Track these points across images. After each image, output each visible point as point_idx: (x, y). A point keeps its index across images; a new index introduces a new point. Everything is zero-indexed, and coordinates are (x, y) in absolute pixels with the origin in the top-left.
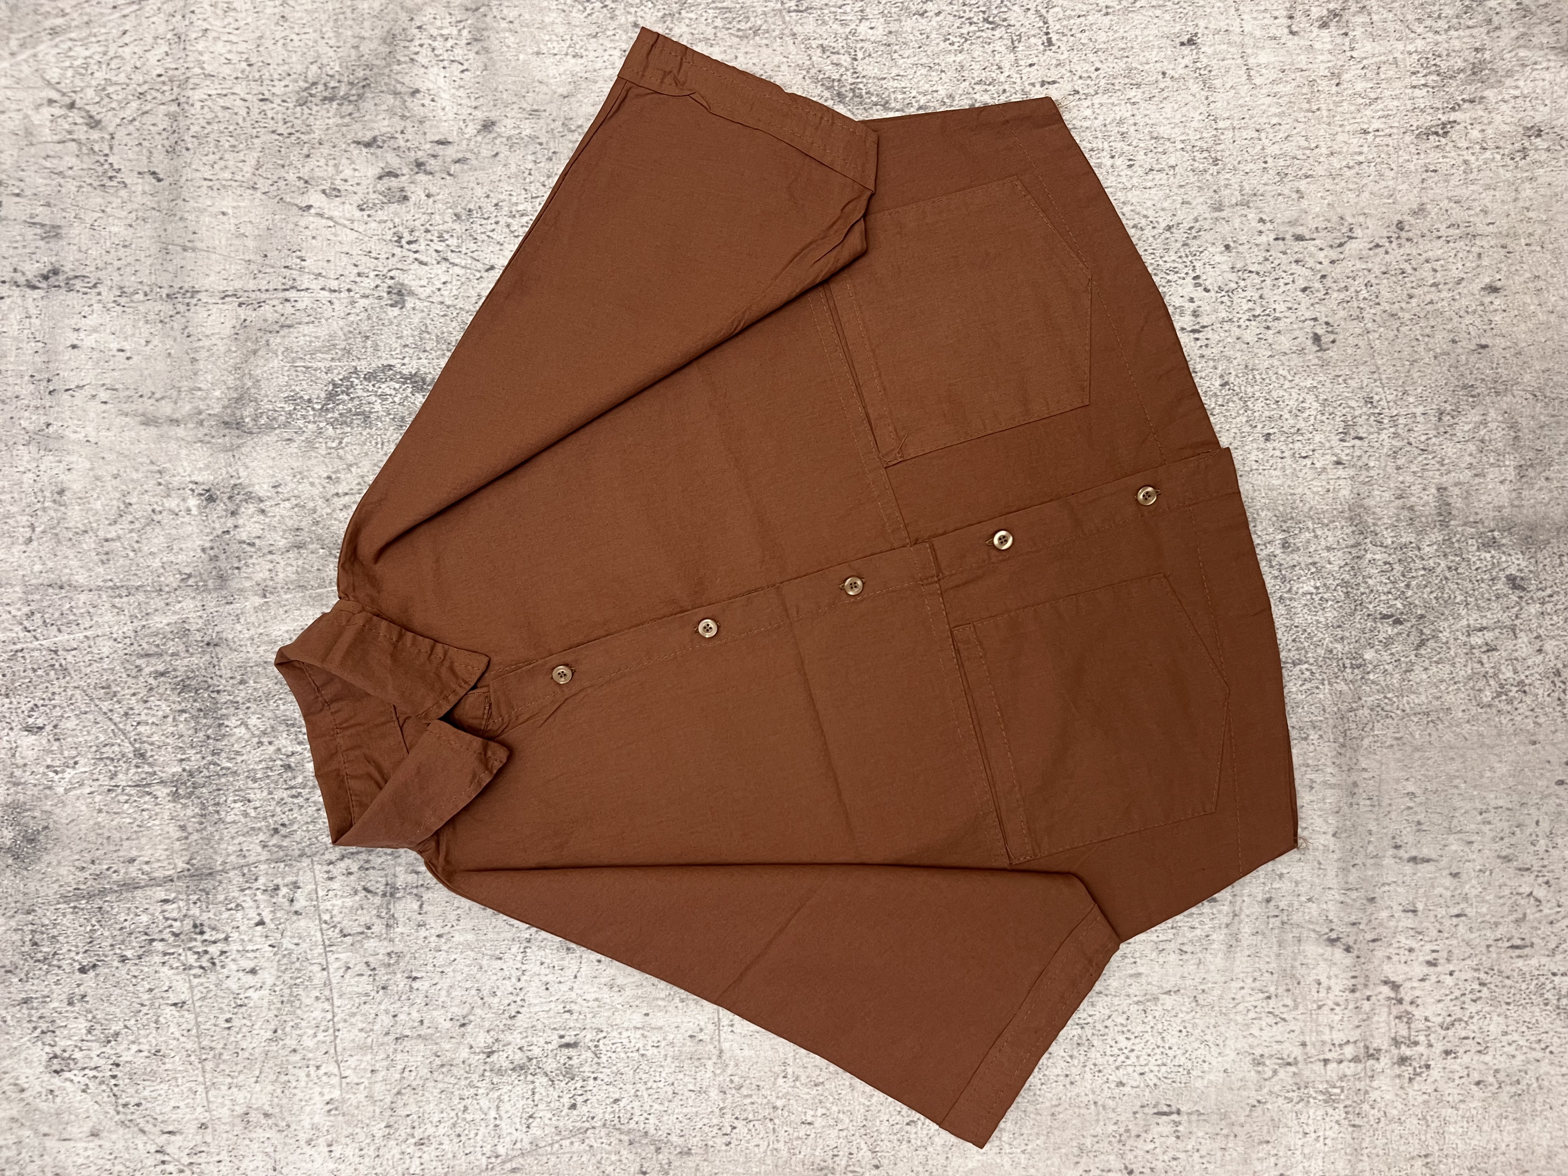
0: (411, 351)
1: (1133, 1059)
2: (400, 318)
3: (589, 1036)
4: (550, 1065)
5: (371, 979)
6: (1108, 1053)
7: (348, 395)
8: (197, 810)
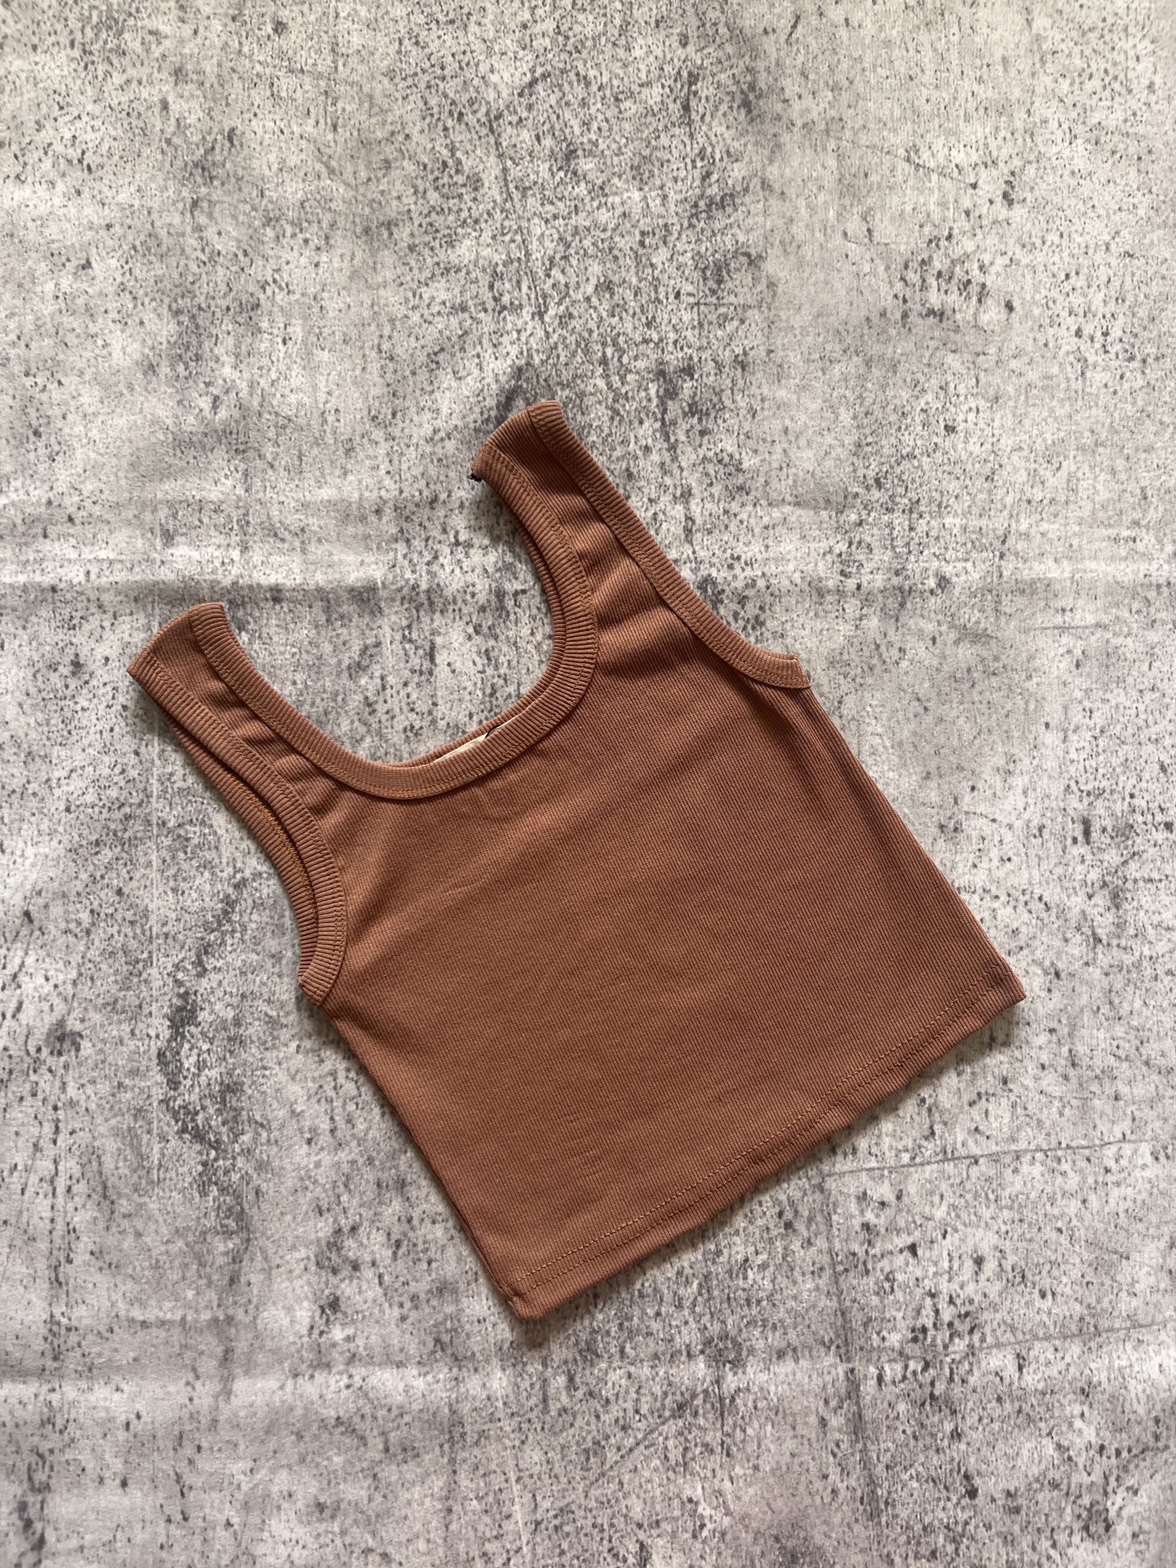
0: (141, 1025)
1: (1118, 71)
2: (94, 1038)
3: (1075, 804)
4: (1112, 857)
5: (992, 1099)
6: (1108, 103)
7: (197, 1113)
8: (757, 1333)
